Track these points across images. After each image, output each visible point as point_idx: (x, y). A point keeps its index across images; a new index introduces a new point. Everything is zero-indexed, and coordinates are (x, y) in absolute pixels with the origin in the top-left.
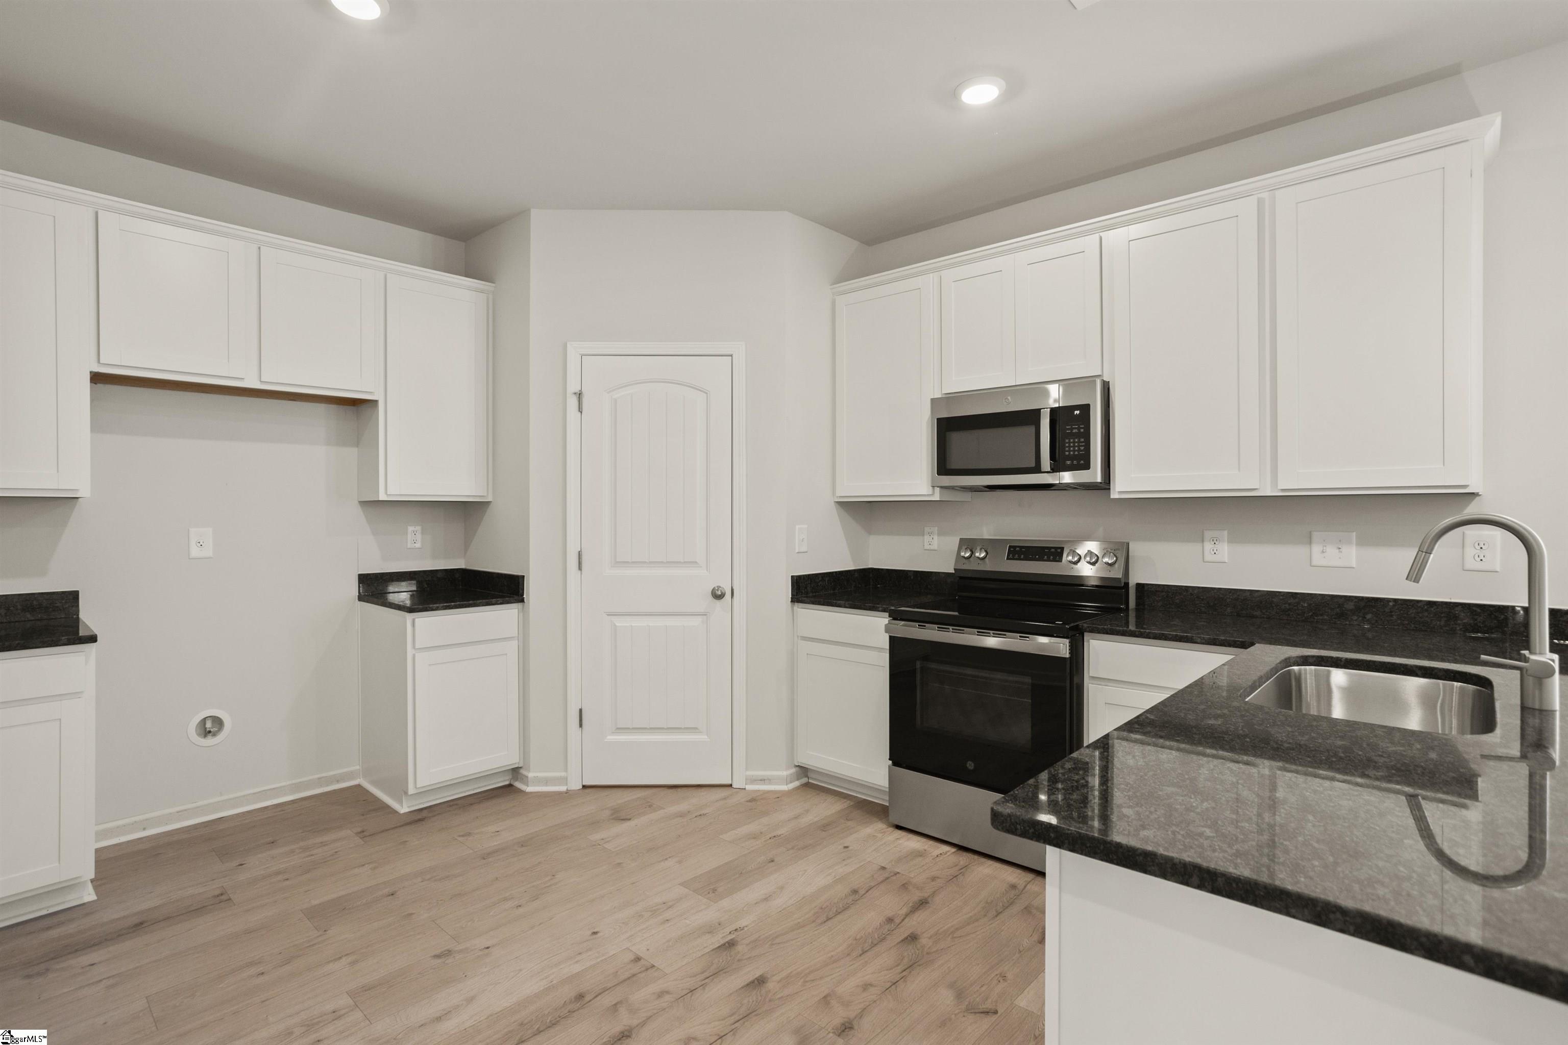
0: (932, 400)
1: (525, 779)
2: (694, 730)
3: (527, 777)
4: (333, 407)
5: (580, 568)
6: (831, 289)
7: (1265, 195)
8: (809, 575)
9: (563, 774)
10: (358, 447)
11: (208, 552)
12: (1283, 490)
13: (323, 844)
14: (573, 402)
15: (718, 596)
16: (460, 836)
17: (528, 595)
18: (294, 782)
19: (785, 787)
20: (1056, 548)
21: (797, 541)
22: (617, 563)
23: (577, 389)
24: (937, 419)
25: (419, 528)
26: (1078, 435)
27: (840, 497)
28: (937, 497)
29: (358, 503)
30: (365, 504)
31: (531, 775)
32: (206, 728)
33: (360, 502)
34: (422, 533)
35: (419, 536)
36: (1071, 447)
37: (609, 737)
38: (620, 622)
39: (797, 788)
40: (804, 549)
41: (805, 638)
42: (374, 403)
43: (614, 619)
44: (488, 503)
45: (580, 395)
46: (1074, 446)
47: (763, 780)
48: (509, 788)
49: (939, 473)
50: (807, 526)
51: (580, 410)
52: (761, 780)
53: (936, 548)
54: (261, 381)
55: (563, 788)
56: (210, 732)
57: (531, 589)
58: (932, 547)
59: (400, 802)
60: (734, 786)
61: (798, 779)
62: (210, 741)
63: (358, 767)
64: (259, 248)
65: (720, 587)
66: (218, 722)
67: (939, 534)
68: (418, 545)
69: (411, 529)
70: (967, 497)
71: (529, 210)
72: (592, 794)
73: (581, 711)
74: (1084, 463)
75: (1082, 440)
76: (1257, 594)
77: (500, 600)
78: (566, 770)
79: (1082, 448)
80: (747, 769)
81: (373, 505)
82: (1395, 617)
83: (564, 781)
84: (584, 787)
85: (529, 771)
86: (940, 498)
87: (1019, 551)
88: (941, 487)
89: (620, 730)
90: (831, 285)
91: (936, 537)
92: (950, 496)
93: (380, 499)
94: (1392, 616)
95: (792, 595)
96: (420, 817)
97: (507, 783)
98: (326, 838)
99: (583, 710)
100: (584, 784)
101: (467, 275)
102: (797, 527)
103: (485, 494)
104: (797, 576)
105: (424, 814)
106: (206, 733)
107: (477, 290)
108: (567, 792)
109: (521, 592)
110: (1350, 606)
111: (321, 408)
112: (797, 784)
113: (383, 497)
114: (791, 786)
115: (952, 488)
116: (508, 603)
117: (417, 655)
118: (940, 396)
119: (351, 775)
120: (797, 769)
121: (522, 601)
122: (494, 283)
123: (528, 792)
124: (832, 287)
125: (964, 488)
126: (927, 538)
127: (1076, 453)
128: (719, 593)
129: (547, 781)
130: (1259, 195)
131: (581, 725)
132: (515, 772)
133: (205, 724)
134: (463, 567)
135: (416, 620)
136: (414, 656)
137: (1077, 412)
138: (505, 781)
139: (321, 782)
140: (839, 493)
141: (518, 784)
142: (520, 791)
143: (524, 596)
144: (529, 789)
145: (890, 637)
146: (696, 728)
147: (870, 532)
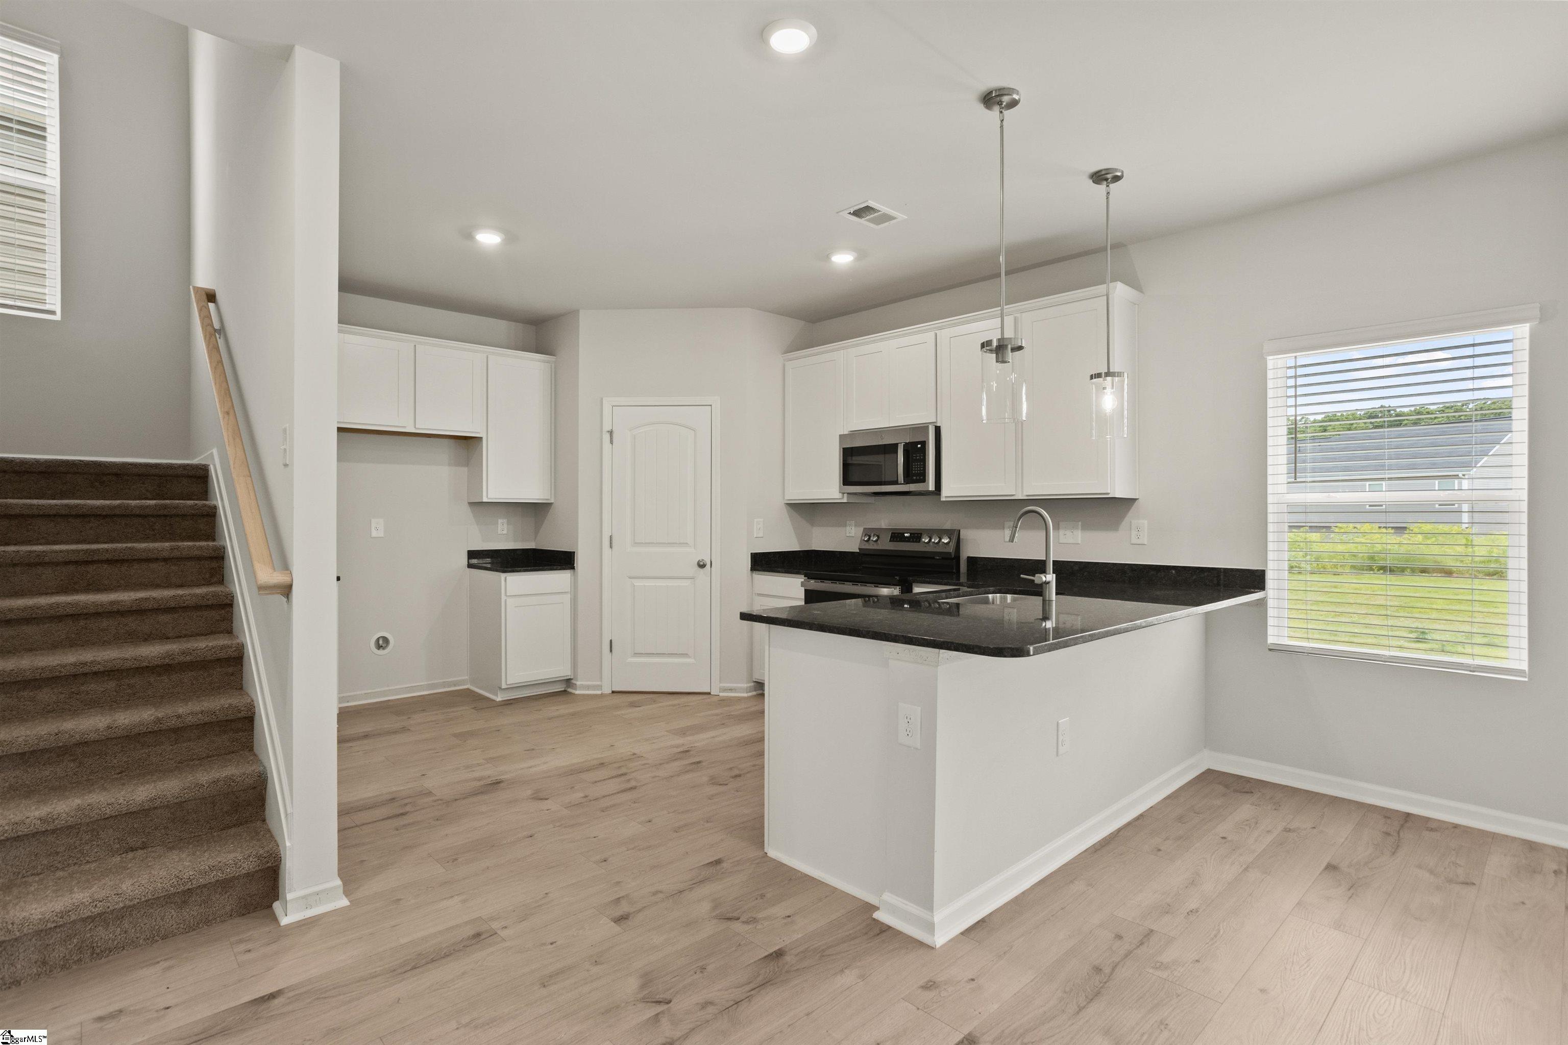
0: (840, 435)
1: (574, 686)
2: (685, 655)
3: (576, 684)
4: (452, 441)
5: (611, 547)
6: (782, 357)
7: (1018, 315)
8: (763, 553)
9: (599, 683)
10: (467, 466)
11: (381, 534)
12: (1027, 496)
13: (453, 712)
14: (606, 437)
15: (702, 566)
16: (534, 711)
17: (577, 564)
18: (429, 683)
19: (745, 695)
20: (918, 534)
21: (755, 530)
22: (636, 544)
23: (609, 429)
24: (843, 448)
25: (505, 521)
26: (920, 460)
27: (788, 500)
28: (845, 500)
29: (468, 504)
30: (472, 504)
31: (578, 683)
32: (379, 644)
33: (469, 503)
34: (508, 525)
35: (505, 525)
36: (915, 468)
37: (629, 659)
38: (638, 583)
39: (755, 696)
40: (761, 535)
41: (759, 595)
42: (480, 439)
43: (633, 580)
44: (550, 504)
45: (611, 433)
46: (917, 468)
47: (731, 690)
48: (565, 692)
49: (844, 484)
50: (762, 520)
51: (612, 442)
52: (730, 690)
53: (853, 535)
54: (415, 427)
55: (599, 692)
56: (382, 646)
57: (580, 561)
58: (851, 535)
59: (497, 695)
60: (712, 694)
61: (755, 691)
62: (381, 652)
63: (467, 677)
64: (415, 346)
65: (703, 560)
66: (386, 640)
67: (856, 526)
68: (505, 532)
69: (500, 521)
70: (872, 500)
71: (578, 311)
72: (616, 696)
73: (611, 641)
74: (922, 478)
75: (922, 463)
76: (1031, 562)
77: (559, 567)
78: (601, 681)
79: (922, 469)
80: (720, 682)
81: (479, 506)
82: (1098, 574)
83: (599, 687)
84: (613, 692)
85: (577, 681)
86: (847, 500)
87: (897, 536)
88: (848, 493)
89: (637, 654)
90: (783, 354)
91: (853, 528)
92: (854, 500)
93: (484, 501)
94: (1096, 573)
95: (751, 566)
96: (508, 703)
97: (563, 689)
98: (454, 709)
99: (613, 641)
100: (613, 690)
101: (537, 352)
102: (755, 520)
103: (549, 498)
104: (754, 553)
105: (511, 702)
106: (379, 647)
107: (544, 362)
108: (602, 694)
109: (573, 562)
110: (1076, 568)
111: (446, 441)
112: (754, 693)
113: (485, 500)
114: (750, 694)
115: (855, 494)
116: (564, 569)
117: (507, 600)
118: (847, 433)
119: (462, 682)
120: (755, 683)
121: (573, 568)
122: (554, 356)
123: (576, 694)
124: (783, 355)
125: (866, 494)
126: (848, 528)
127: (919, 472)
128: (702, 563)
129: (588, 687)
130: (1016, 315)
131: (611, 651)
132: (568, 682)
133: (378, 641)
134: (534, 547)
135: (507, 578)
136: (506, 600)
137: (919, 446)
138: (562, 688)
139: (444, 685)
140: (787, 498)
141: (569, 690)
142: (571, 693)
143: (575, 565)
144: (577, 692)
145: (805, 590)
146: (687, 654)
147: (813, 524)
